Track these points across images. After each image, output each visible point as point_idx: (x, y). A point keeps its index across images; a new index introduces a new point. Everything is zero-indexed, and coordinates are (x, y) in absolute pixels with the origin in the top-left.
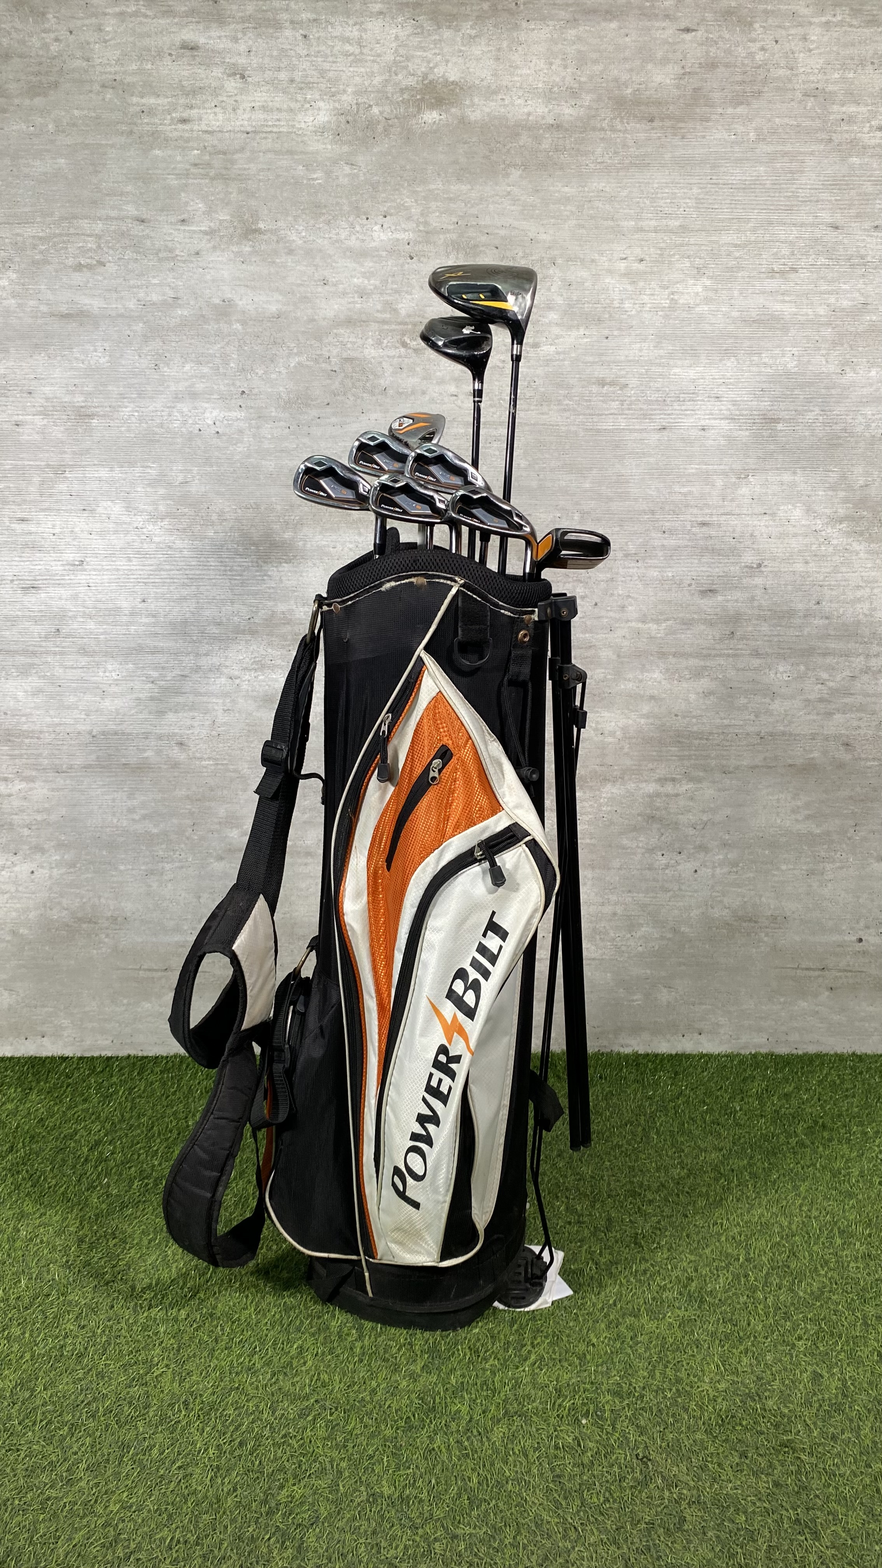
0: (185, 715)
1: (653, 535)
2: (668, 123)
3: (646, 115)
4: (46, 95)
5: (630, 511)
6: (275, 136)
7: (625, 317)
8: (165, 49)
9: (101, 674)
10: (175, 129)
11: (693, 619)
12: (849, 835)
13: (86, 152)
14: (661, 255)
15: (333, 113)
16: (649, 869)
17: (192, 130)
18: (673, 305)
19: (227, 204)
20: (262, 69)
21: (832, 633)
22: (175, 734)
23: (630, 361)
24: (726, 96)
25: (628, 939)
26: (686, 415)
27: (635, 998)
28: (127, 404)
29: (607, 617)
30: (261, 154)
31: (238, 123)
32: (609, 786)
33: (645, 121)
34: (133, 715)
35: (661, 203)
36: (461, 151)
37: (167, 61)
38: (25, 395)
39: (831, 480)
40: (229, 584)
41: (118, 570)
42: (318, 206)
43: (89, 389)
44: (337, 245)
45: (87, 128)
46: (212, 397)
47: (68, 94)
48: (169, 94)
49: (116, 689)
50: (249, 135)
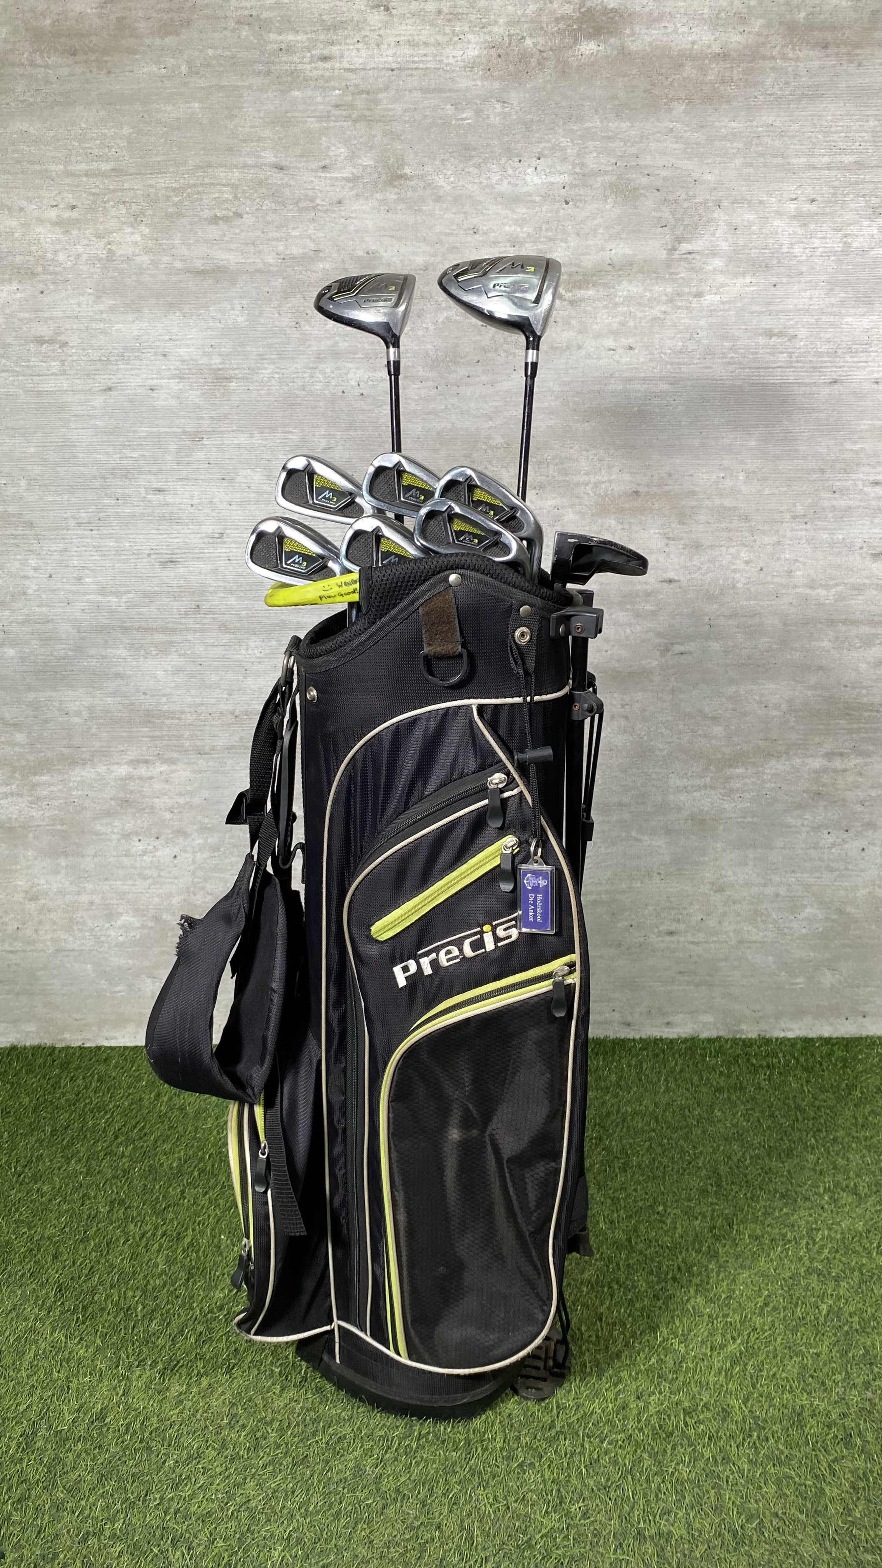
1: (824, 495)
2: (843, 50)
3: (820, 41)
4: (178, 34)
5: (798, 470)
6: (422, 72)
7: (794, 262)
9: (244, 652)
10: (316, 68)
11: (864, 584)
13: (220, 95)
14: (834, 194)
15: (483, 46)
16: (814, 848)
17: (333, 69)
18: (847, 249)
19: (371, 148)
23: (798, 310)
25: (791, 921)
26: (858, 368)
27: (798, 981)
28: (266, 366)
29: (772, 583)
30: (407, 93)
31: (382, 60)
32: (773, 762)
33: (819, 48)
35: (835, 137)
36: (620, 84)
38: (160, 358)
42: (468, 148)
43: (226, 350)
44: (488, 190)
45: (221, 69)
46: (356, 356)
47: (201, 32)
48: (308, 28)
49: (257, 667)
50: (394, 72)
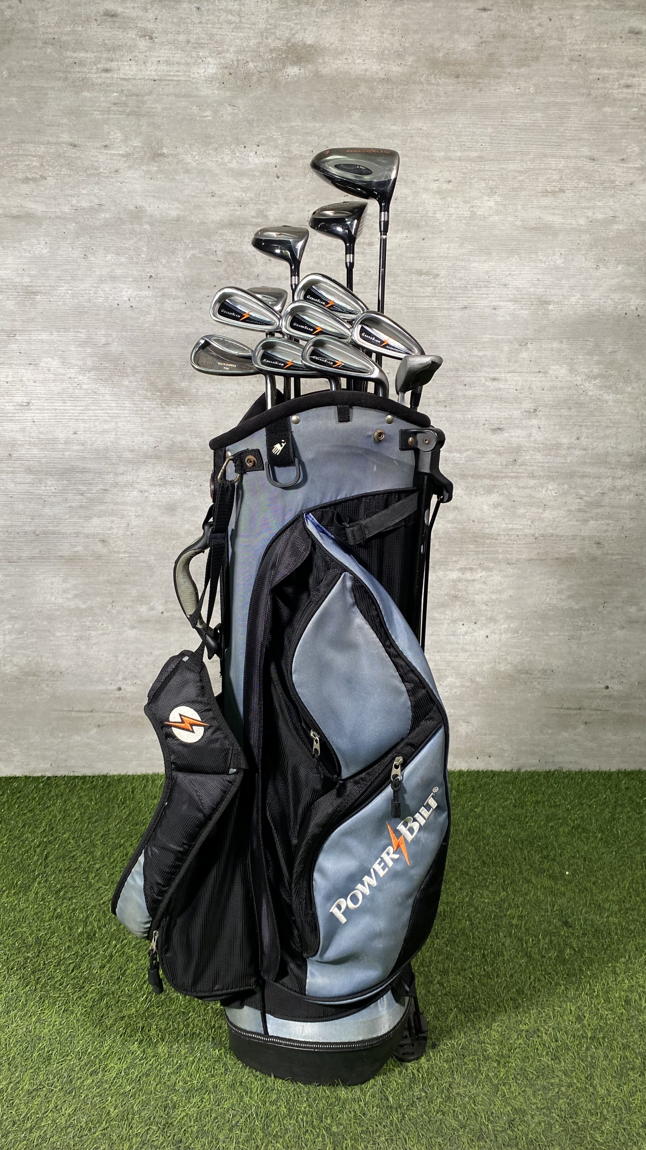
0: (107, 519)
1: (458, 386)
2: (469, 79)
3: (453, 73)
4: (1, 49)
6: (175, 83)
7: (437, 223)
8: (92, 15)
9: (43, 488)
10: (100, 77)
11: (486, 450)
12: (599, 610)
13: (32, 92)
14: (464, 178)
15: (219, 66)
16: (453, 635)
17: (113, 78)
18: (473, 215)
19: (139, 134)
20: (165, 32)
21: (588, 461)
22: (98, 534)
23: (440, 257)
24: (513, 60)
26: (482, 298)
28: (63, 284)
30: (165, 97)
31: (147, 73)
33: (452, 78)
34: (67, 519)
35: (464, 139)
36: (315, 97)
37: (94, 25)
39: (588, 347)
40: (140, 421)
41: (56, 409)
42: (208, 137)
43: (34, 272)
44: (222, 166)
45: (33, 75)
46: (128, 280)
47: (18, 48)
48: (95, 50)
49: (54, 500)
50: (156, 82)
